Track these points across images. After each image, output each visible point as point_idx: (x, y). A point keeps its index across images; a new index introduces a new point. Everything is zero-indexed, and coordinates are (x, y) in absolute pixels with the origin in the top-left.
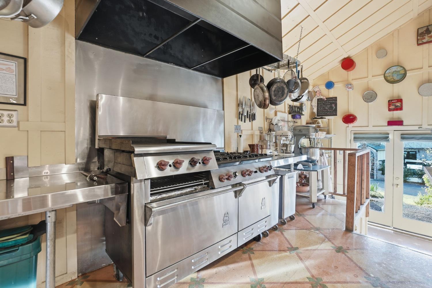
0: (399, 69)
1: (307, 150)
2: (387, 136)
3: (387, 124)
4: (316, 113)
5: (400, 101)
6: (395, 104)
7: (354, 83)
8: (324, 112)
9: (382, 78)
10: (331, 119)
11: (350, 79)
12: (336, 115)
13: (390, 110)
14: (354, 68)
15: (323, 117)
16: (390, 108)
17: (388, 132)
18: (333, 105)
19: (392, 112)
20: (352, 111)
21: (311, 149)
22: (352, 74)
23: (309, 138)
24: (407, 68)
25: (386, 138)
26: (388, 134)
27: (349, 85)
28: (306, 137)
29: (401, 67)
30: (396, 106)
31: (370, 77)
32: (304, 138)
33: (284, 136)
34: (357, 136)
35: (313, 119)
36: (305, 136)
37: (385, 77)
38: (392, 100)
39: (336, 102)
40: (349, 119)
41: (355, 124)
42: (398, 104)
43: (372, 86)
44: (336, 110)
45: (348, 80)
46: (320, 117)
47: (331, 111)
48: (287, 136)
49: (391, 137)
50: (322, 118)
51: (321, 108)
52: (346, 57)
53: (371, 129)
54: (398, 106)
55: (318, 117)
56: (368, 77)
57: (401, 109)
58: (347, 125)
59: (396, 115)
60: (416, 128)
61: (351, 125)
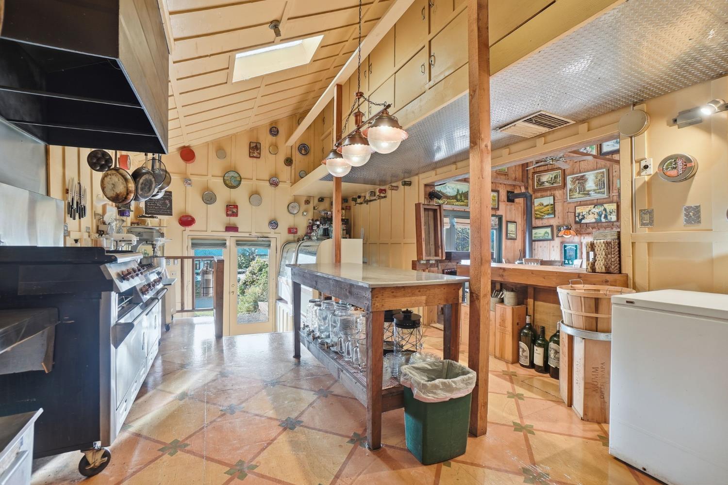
0: (236, 175)
1: (150, 260)
2: (225, 242)
3: (224, 230)
4: (144, 209)
5: (236, 207)
6: (232, 209)
7: (193, 178)
8: (156, 209)
9: (221, 180)
10: (164, 220)
11: (189, 171)
12: (171, 215)
13: (227, 215)
14: (194, 162)
15: (154, 216)
16: (228, 213)
17: (225, 238)
18: (167, 202)
19: (229, 217)
20: (191, 211)
21: (155, 259)
22: (191, 167)
23: (153, 244)
24: (242, 177)
25: (224, 245)
26: (226, 240)
27: (187, 181)
28: (148, 242)
29: (238, 173)
30: (233, 212)
31: (210, 176)
32: (143, 245)
33: (124, 241)
34: (195, 241)
35: (140, 217)
36: (146, 242)
37: (224, 179)
38: (230, 205)
39: (170, 198)
40: (186, 221)
41: (193, 227)
42: (235, 210)
43: (211, 186)
44: (171, 208)
45: (186, 174)
46: (149, 215)
47: (165, 209)
48: (131, 241)
49: (228, 243)
50: (152, 217)
51: (151, 204)
52: (186, 145)
53: (208, 234)
54: (234, 212)
55: (147, 215)
56: (207, 176)
57: (237, 215)
58: (182, 228)
59: (233, 220)
60: (247, 235)
61: (188, 228)
